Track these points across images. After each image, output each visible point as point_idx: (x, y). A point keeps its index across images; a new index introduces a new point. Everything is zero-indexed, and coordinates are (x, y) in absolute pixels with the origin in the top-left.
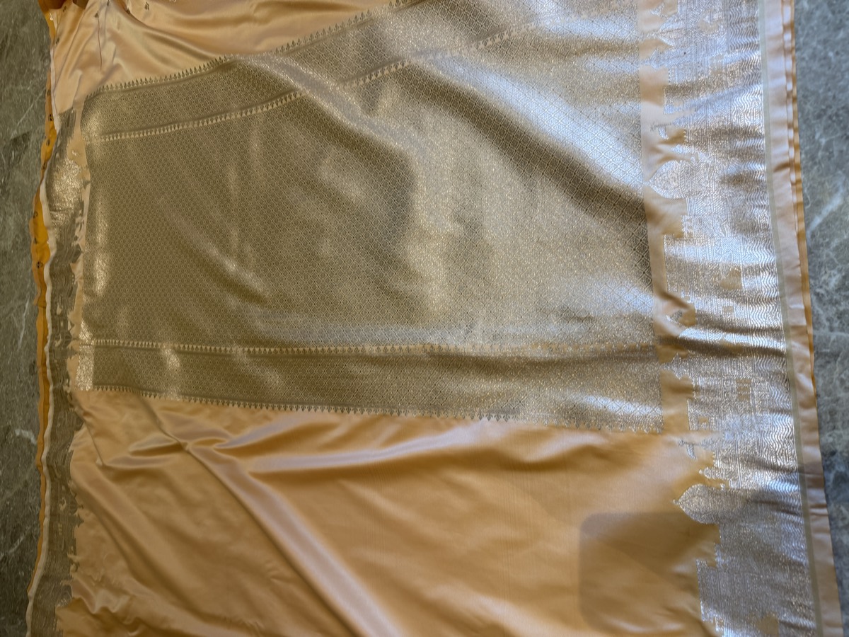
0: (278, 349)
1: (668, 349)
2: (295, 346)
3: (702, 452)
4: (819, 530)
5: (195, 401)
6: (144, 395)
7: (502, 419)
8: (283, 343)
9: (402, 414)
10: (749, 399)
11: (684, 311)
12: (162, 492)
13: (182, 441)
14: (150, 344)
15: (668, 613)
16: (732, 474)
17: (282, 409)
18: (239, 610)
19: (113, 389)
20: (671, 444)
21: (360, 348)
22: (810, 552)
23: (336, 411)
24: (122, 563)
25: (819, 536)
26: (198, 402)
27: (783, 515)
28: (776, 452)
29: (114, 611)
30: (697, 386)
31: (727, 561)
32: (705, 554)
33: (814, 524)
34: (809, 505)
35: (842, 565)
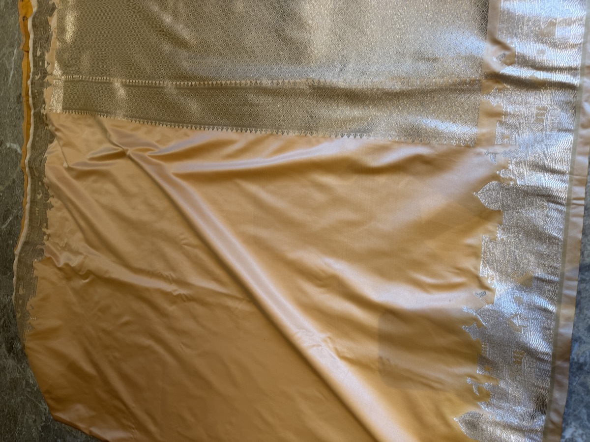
0: (197, 83)
1: (490, 83)
2: (211, 80)
3: (501, 159)
4: (576, 215)
5: (136, 122)
6: (99, 116)
7: (358, 137)
8: (201, 77)
9: (285, 134)
10: (543, 121)
11: (507, 53)
12: (109, 186)
13: (125, 148)
14: (105, 78)
15: (457, 271)
16: (521, 175)
17: (198, 128)
18: (159, 266)
19: (77, 113)
20: (479, 154)
21: (258, 82)
22: (566, 231)
23: (237, 131)
24: (79, 235)
25: (575, 219)
26: (138, 122)
27: (553, 205)
28: (556, 160)
29: (73, 265)
30: (506, 112)
31: (505, 237)
32: (490, 232)
33: (573, 211)
34: (572, 198)
35: (586, 240)
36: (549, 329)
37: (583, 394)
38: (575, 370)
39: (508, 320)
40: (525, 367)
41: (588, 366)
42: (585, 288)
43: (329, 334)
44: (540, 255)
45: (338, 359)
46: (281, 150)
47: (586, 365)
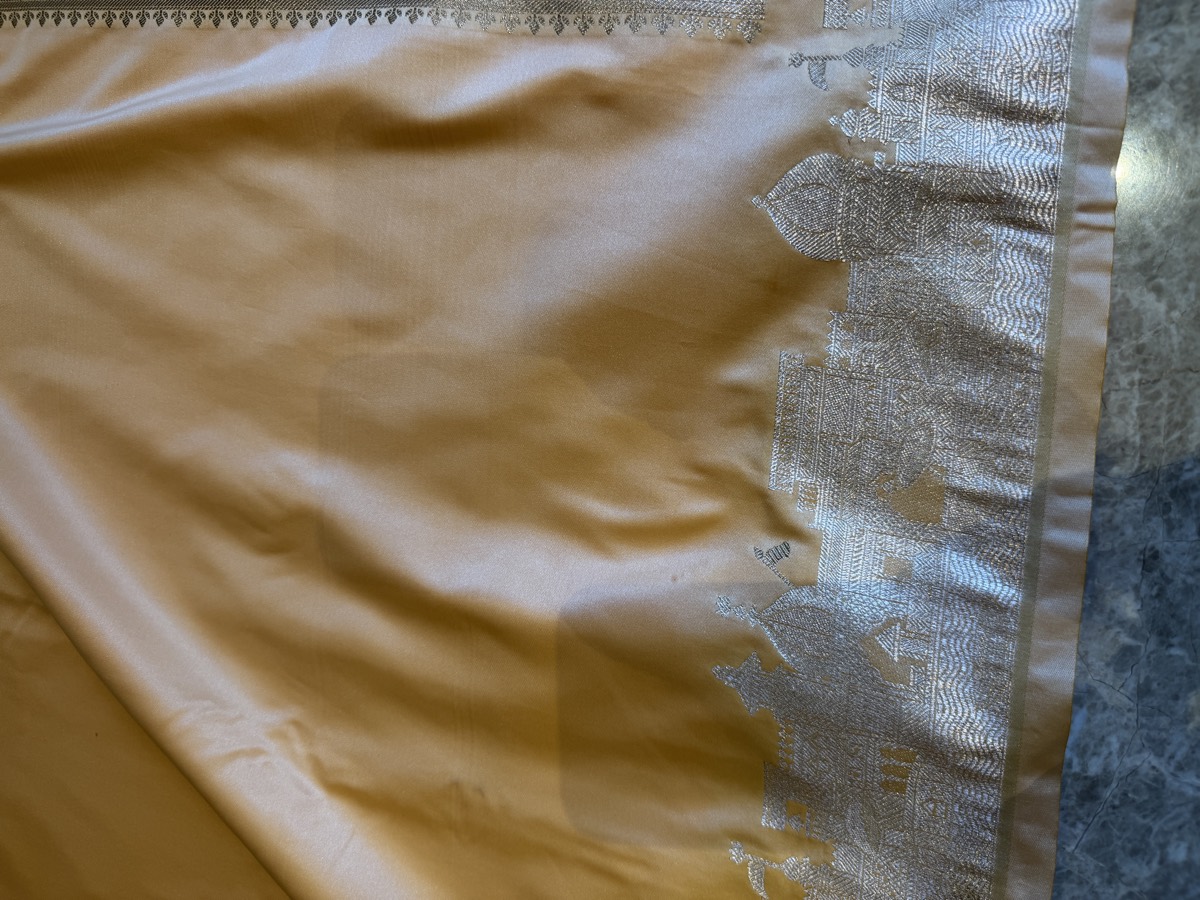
3: (843, 75)
4: (1091, 266)
7: (382, 20)
15: (696, 477)
16: (902, 128)
20: (771, 65)
22: (1053, 325)
25: (1084, 279)
27: (1011, 233)
28: (1022, 68)
31: (852, 353)
32: (804, 337)
33: (1078, 251)
34: (1076, 204)
35: (1117, 356)
36: (998, 668)
37: (1096, 881)
38: (1072, 803)
39: (863, 638)
40: (916, 803)
41: (1114, 785)
42: (1110, 521)
43: (294, 712)
44: (965, 411)
45: (319, 793)
46: (136, 80)
47: (1107, 785)
